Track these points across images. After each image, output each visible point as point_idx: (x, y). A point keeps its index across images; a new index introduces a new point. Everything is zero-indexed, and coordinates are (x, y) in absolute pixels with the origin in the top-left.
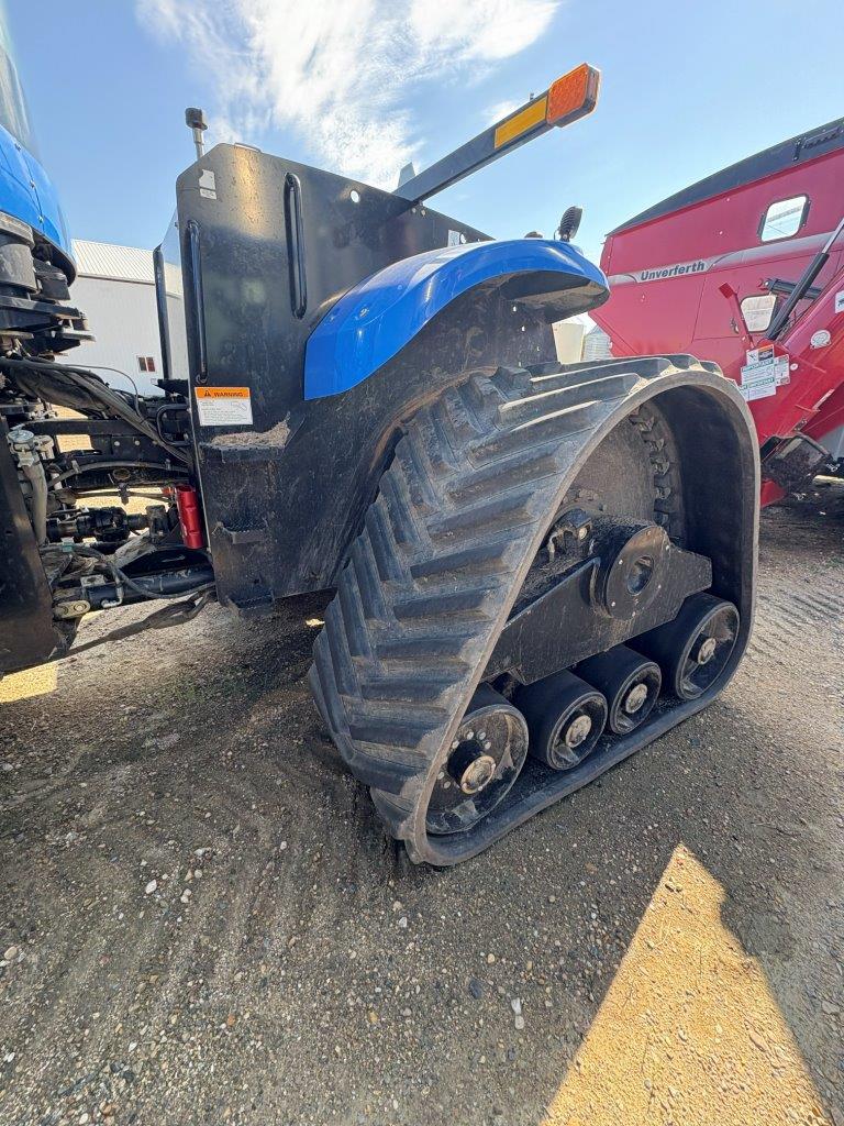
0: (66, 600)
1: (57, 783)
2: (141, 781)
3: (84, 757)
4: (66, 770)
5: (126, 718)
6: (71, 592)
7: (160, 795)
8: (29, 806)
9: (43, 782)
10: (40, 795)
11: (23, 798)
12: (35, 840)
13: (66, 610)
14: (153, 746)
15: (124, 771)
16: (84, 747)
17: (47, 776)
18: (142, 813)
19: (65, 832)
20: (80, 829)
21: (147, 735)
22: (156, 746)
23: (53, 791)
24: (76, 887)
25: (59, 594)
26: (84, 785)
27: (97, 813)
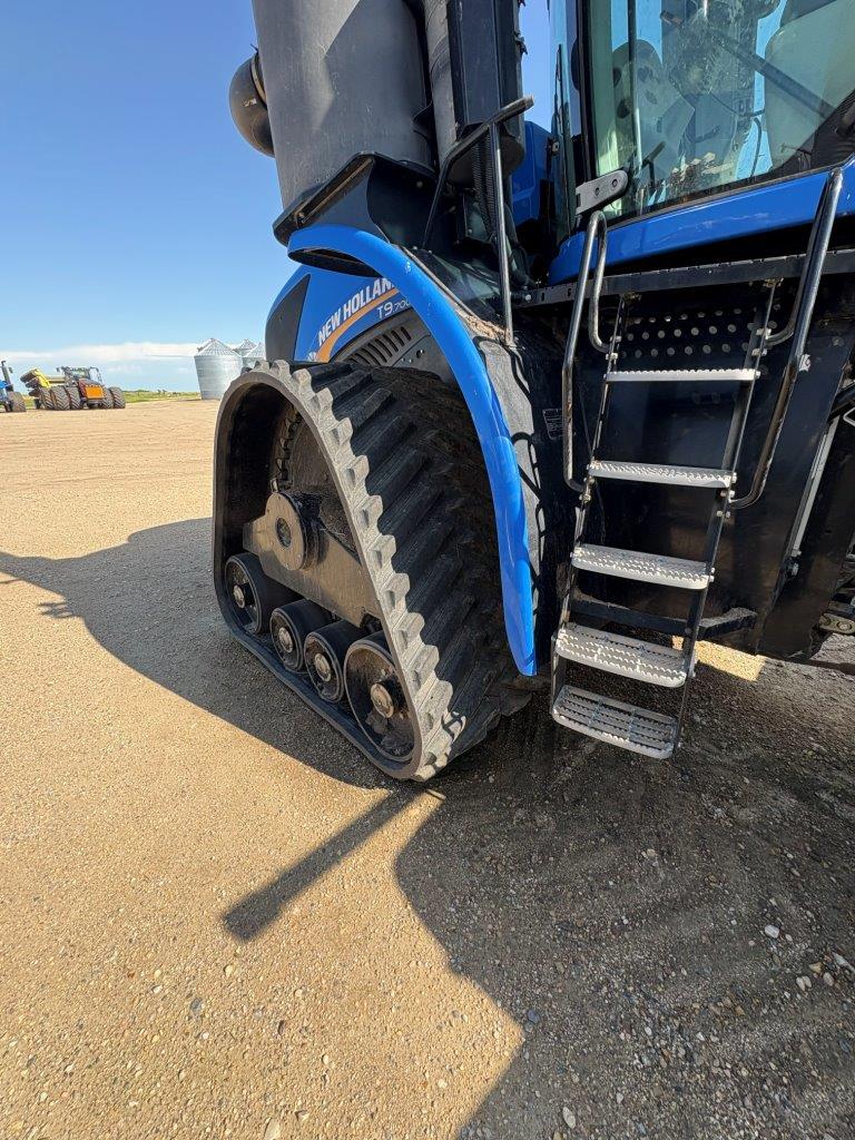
0: (834, 612)
1: (726, 760)
2: (801, 824)
3: (756, 756)
4: (738, 756)
5: (810, 753)
6: (842, 608)
7: (816, 857)
8: (699, 759)
9: (715, 750)
10: (711, 758)
11: (697, 750)
12: (693, 790)
13: (829, 622)
14: (828, 803)
15: (789, 802)
16: (759, 749)
17: (721, 748)
18: (790, 856)
19: (717, 804)
20: (729, 814)
21: (826, 788)
22: (832, 807)
23: (720, 764)
24: (710, 857)
25: (832, 606)
26: (747, 781)
27: (747, 814)
